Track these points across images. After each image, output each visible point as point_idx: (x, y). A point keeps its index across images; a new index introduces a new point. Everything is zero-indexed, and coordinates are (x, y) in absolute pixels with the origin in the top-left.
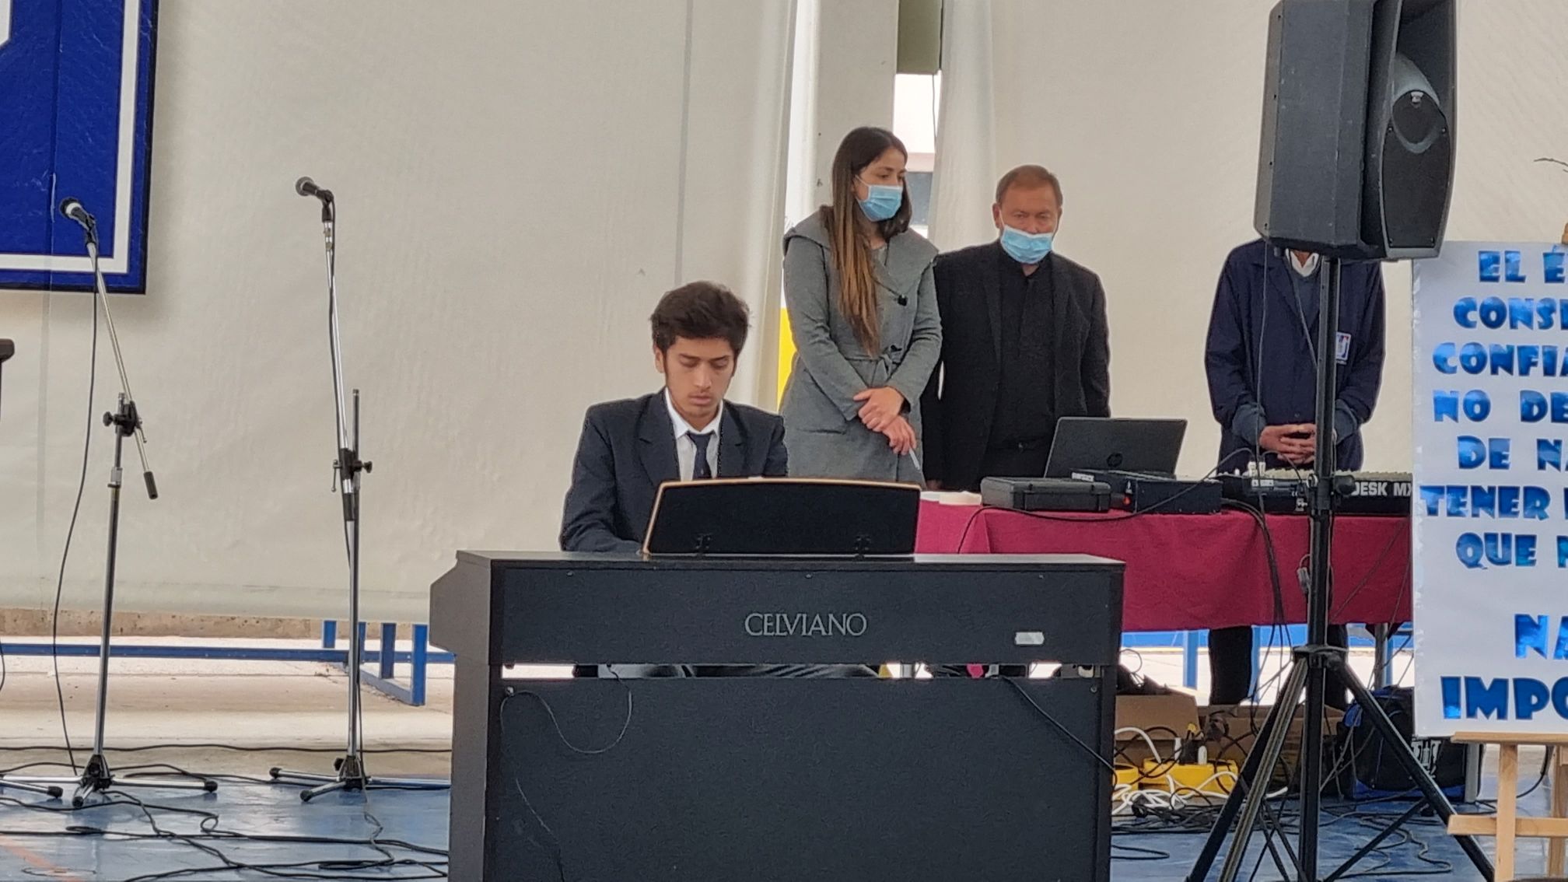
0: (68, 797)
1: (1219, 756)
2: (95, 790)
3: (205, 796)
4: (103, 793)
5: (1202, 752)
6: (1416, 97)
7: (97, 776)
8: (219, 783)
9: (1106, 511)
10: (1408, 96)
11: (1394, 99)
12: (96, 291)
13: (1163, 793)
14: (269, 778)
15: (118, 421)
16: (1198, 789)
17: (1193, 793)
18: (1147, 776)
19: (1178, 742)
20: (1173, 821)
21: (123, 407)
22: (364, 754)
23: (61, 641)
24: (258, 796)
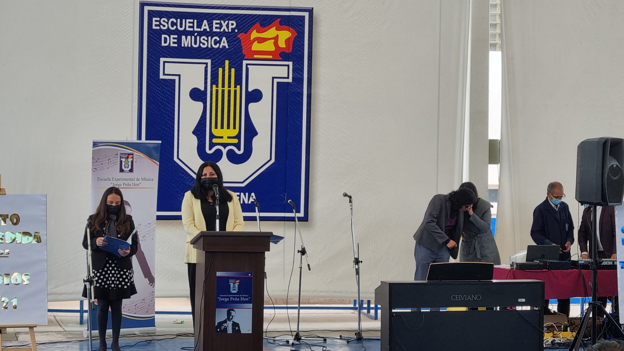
0: (291, 342)
1: (573, 330)
2: (297, 341)
3: (324, 342)
4: (299, 342)
5: (569, 328)
6: (615, 166)
7: (298, 337)
8: (327, 339)
9: (542, 270)
10: (613, 165)
11: (609, 166)
12: (295, 221)
13: (559, 339)
14: (339, 338)
15: (301, 252)
16: (568, 338)
17: (566, 339)
18: (555, 335)
19: (562, 327)
20: (562, 346)
21: (302, 249)
22: (362, 332)
23: (288, 306)
24: (337, 342)
